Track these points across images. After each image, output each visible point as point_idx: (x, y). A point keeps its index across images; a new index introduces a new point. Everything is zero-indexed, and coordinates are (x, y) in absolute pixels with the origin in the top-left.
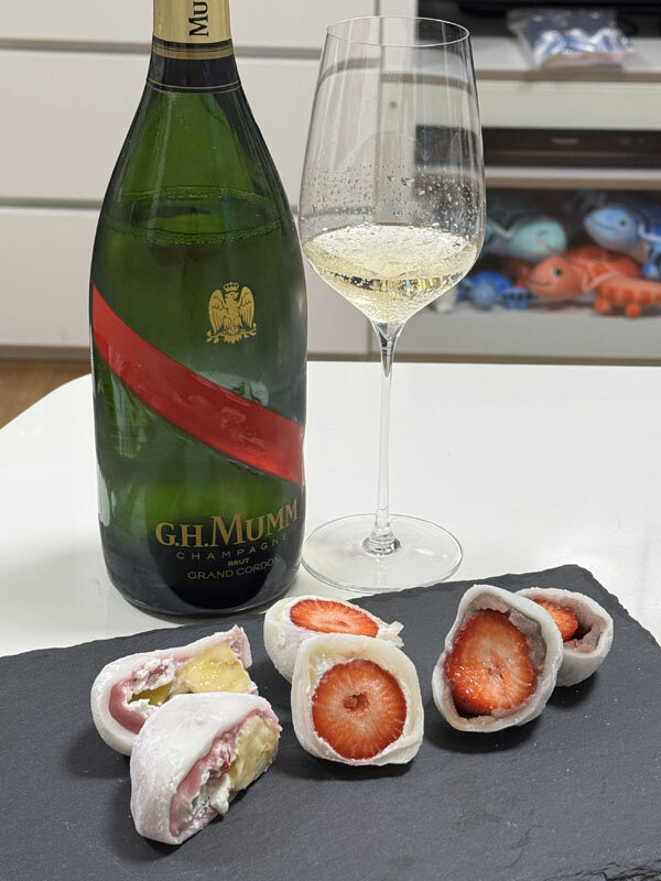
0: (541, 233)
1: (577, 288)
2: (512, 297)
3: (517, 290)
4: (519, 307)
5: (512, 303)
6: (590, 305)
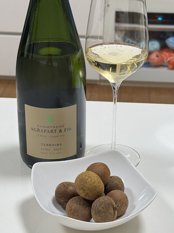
1: (163, 61)
4: (146, 67)
6: (167, 66)
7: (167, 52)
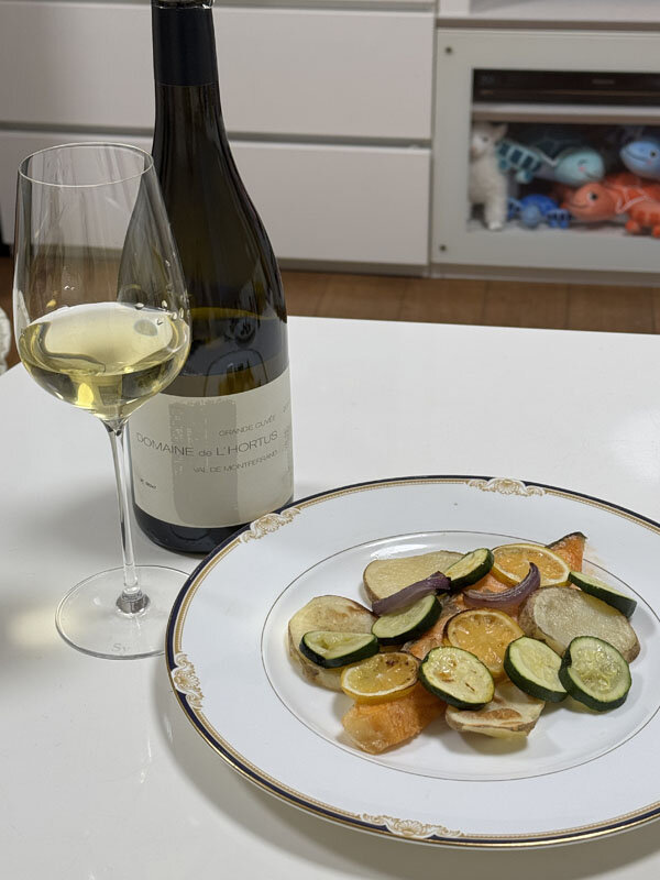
0: (582, 162)
1: (611, 210)
2: (555, 216)
3: (559, 212)
4: (562, 227)
5: (554, 222)
6: (622, 225)
7: (626, 184)
